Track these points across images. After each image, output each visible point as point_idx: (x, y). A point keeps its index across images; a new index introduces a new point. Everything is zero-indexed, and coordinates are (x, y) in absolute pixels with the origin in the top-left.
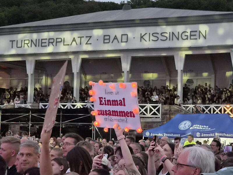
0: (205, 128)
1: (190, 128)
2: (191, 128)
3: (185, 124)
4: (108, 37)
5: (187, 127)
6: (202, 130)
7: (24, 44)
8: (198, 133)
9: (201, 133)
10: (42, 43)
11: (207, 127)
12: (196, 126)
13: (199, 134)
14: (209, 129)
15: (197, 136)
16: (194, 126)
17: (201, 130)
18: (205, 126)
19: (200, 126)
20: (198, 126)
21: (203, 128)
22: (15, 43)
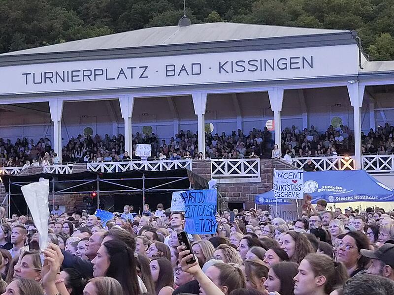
0: (339, 190)
1: (317, 190)
2: (319, 190)
3: (309, 185)
4: (172, 68)
5: (313, 190)
6: (335, 192)
7: (45, 78)
8: (330, 196)
9: (335, 197)
10: (72, 76)
11: (341, 188)
12: (326, 187)
13: (332, 197)
14: (345, 190)
15: (330, 200)
16: (323, 187)
17: (333, 192)
18: (337, 188)
19: (331, 187)
20: (328, 187)
21: (335, 190)
22: (30, 77)
